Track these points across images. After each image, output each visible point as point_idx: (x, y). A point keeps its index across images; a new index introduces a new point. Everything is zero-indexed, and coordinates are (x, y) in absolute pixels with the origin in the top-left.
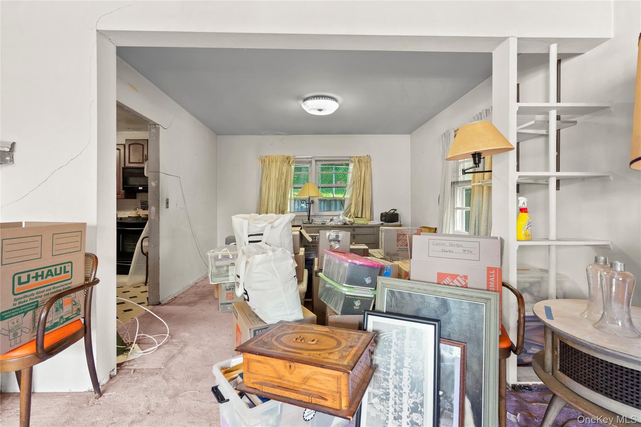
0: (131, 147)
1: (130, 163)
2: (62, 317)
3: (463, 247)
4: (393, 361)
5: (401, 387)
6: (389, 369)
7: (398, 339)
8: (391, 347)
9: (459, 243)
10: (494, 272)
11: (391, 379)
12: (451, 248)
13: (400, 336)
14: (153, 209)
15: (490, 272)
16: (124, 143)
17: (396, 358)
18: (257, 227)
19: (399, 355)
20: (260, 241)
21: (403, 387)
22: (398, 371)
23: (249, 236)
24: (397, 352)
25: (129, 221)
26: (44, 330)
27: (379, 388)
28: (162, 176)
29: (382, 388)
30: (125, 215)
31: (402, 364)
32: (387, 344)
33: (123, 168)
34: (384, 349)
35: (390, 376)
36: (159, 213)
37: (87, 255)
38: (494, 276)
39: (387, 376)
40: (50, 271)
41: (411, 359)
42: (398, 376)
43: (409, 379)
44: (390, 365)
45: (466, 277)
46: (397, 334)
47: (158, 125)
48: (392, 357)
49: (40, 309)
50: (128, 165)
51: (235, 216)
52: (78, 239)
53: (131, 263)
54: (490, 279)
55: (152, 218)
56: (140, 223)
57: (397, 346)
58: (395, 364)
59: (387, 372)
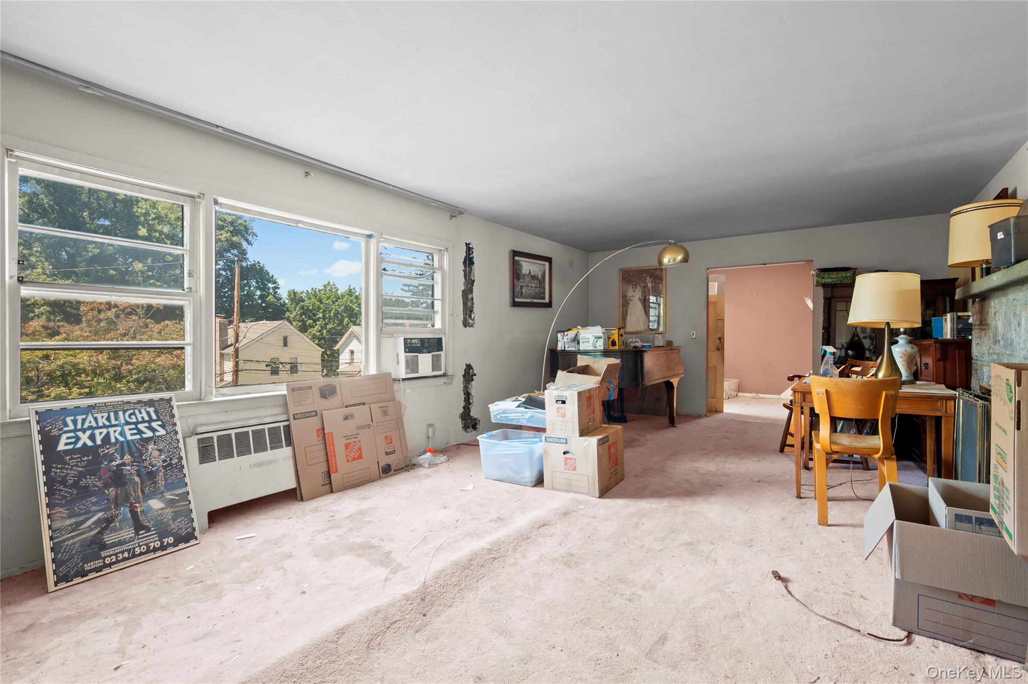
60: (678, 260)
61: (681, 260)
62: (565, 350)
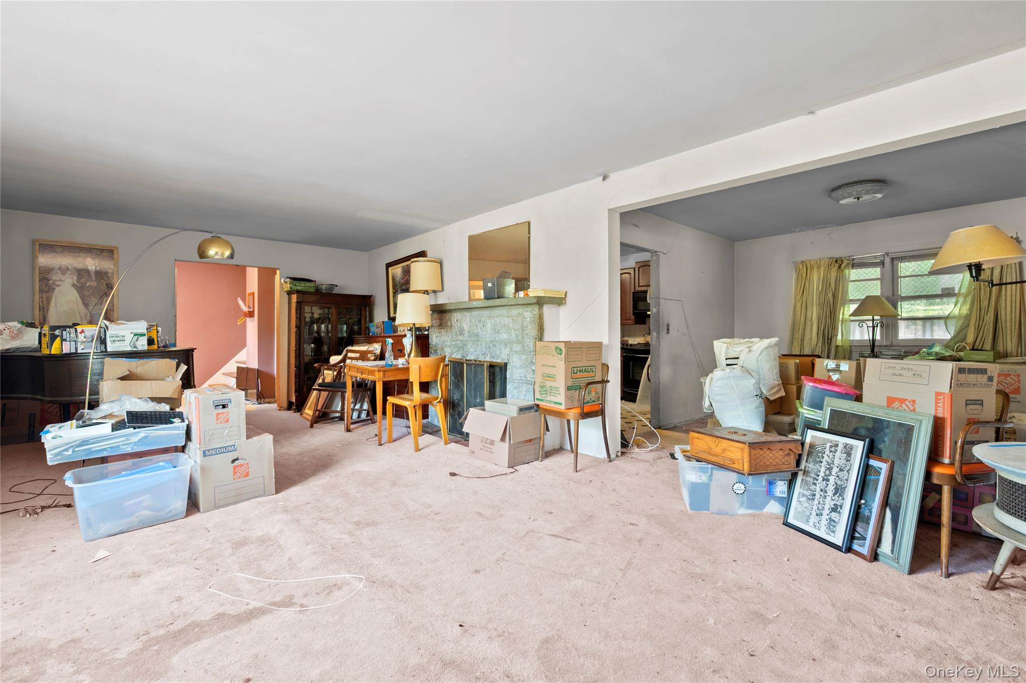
0: (641, 269)
1: (639, 286)
2: (591, 399)
3: (913, 370)
4: (823, 469)
5: (826, 491)
6: (818, 476)
7: (831, 451)
8: (823, 457)
9: (911, 367)
10: (942, 397)
11: (819, 483)
12: (901, 372)
13: (833, 449)
14: (654, 334)
15: (939, 397)
16: (634, 266)
17: (826, 467)
18: (735, 351)
19: (829, 465)
20: (737, 364)
21: (827, 491)
22: (826, 478)
23: (726, 359)
24: (828, 462)
25: (638, 347)
26: (584, 403)
27: (807, 490)
28: (662, 301)
29: (811, 490)
30: (635, 341)
31: (831, 472)
32: (820, 455)
33: (633, 293)
34: (817, 459)
35: (819, 481)
36: (659, 339)
37: (603, 364)
38: (942, 401)
39: (815, 481)
40: (585, 369)
41: (838, 469)
42: (825, 481)
43: (834, 485)
44: (819, 472)
45: (914, 402)
46: (831, 447)
47: (659, 252)
48: (823, 466)
49: (581, 390)
50: (638, 289)
51: (718, 340)
52: (598, 352)
53: (638, 391)
54: (939, 405)
55: (654, 343)
56: (645, 350)
57: (829, 457)
58: (824, 472)
59: (817, 478)
60: (226, 256)
61: (228, 256)
62: (76, 353)
